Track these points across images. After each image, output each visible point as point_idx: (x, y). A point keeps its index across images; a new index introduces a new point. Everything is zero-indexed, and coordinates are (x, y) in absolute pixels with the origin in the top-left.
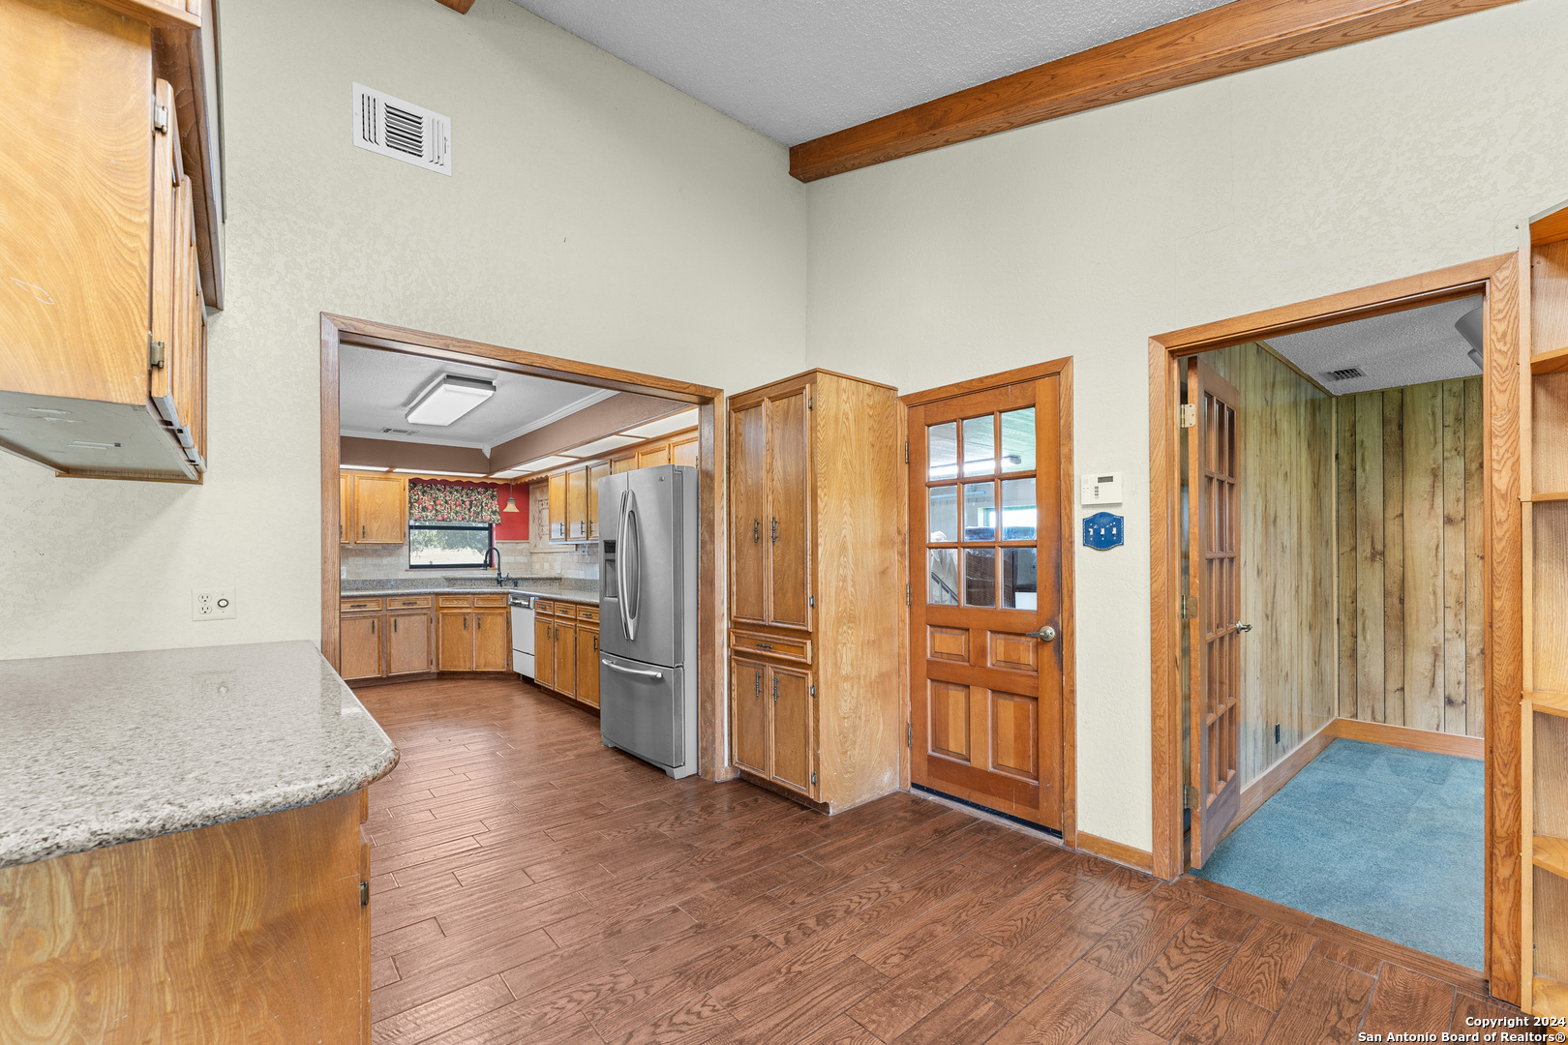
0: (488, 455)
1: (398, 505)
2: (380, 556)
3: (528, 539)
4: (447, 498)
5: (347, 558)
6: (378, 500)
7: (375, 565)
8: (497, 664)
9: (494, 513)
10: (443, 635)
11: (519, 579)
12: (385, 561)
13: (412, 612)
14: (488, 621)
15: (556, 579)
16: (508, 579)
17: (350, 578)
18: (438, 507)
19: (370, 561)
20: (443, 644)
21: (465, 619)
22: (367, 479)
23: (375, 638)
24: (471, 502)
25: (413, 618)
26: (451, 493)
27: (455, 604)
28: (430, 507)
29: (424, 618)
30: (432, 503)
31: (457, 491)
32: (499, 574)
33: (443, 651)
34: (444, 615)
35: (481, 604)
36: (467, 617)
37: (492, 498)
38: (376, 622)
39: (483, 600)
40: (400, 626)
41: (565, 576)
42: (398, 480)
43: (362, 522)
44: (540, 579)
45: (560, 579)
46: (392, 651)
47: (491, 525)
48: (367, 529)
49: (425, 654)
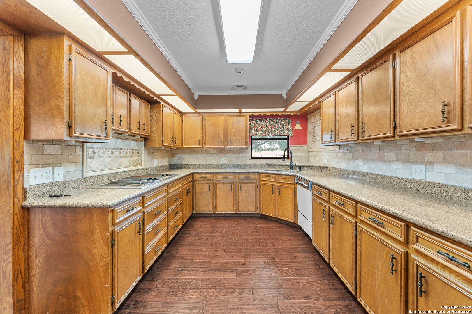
0: (285, 97)
1: (244, 128)
2: (239, 153)
3: (307, 144)
4: (267, 124)
5: (226, 154)
6: (236, 126)
7: (237, 157)
8: (289, 216)
9: (289, 131)
10: (262, 194)
11: (302, 166)
12: (241, 155)
13: (248, 182)
14: (284, 191)
15: (324, 167)
16: (296, 166)
17: (227, 163)
18: (263, 129)
19: (235, 155)
20: (262, 200)
21: (273, 188)
22: (232, 116)
23: (232, 194)
24: (278, 126)
25: (249, 185)
26: (269, 122)
27: (268, 179)
28: (260, 129)
29: (254, 185)
30: (260, 127)
31: (272, 120)
32: (291, 163)
33: (262, 203)
34: (263, 184)
35: (280, 181)
36: (274, 187)
37: (288, 123)
38: (232, 185)
39: (282, 178)
40: (243, 188)
41: (330, 166)
42: (244, 116)
43: (229, 137)
44: (314, 167)
45: (327, 167)
46: (240, 201)
47: (288, 137)
48: (232, 141)
49: (254, 204)
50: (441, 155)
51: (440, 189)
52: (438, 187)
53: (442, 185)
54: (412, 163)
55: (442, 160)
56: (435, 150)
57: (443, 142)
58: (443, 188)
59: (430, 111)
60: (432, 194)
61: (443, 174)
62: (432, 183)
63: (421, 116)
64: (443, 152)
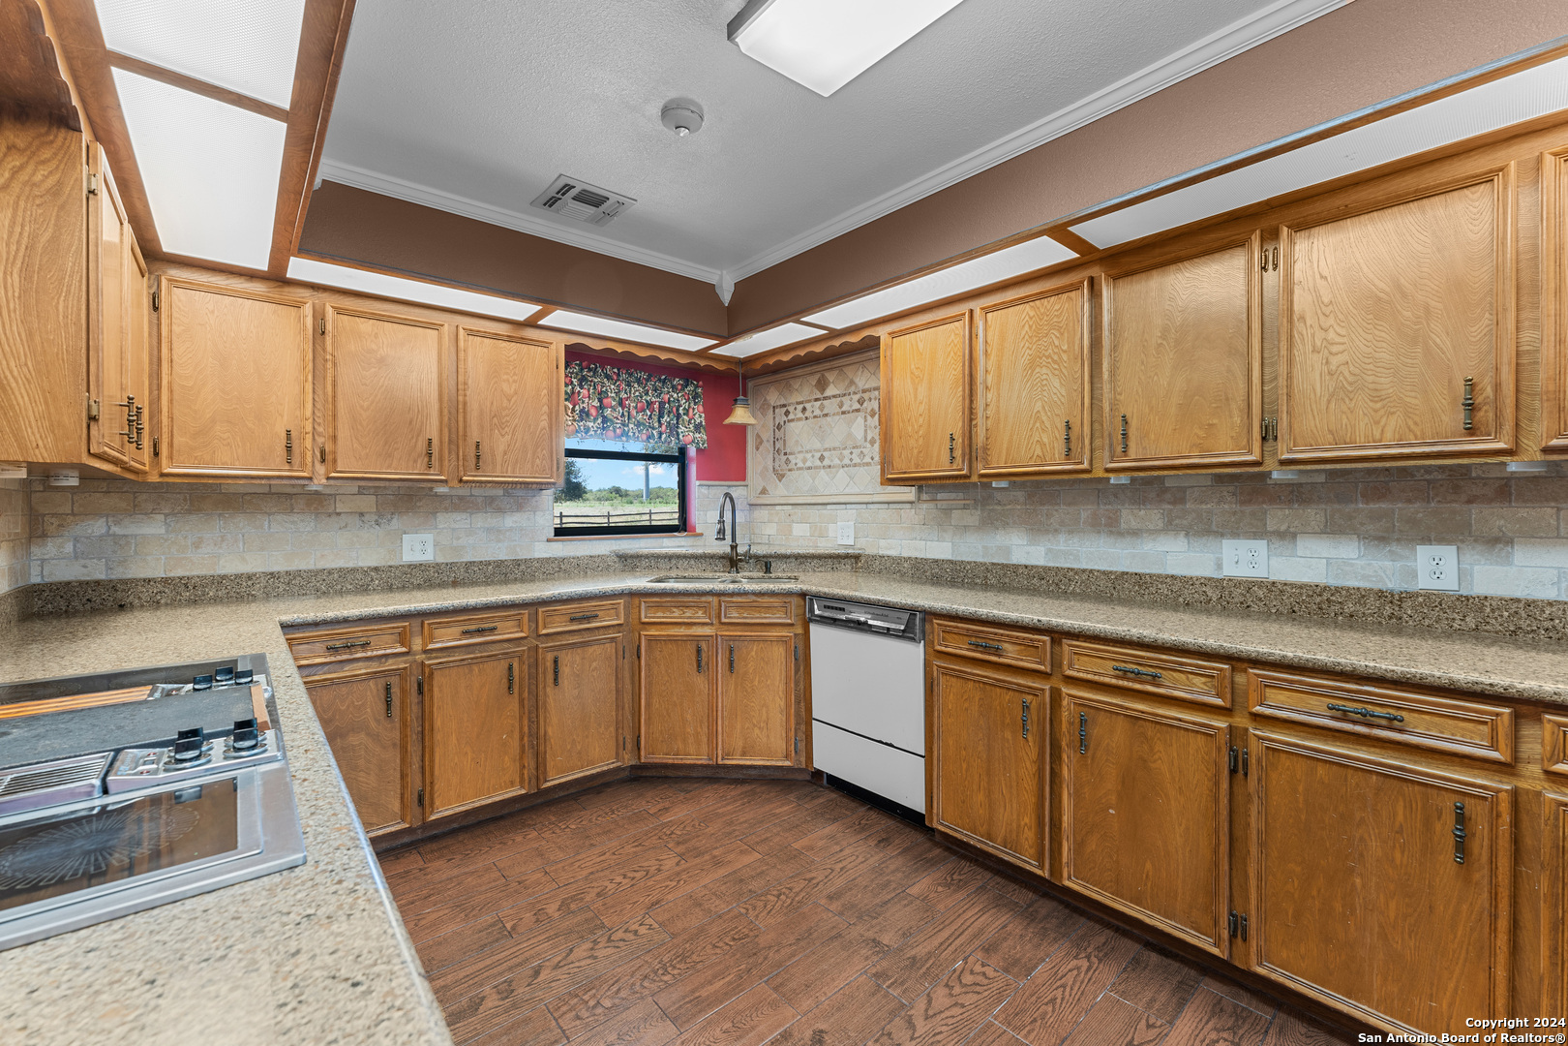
0: (726, 297)
1: (545, 400)
2: (500, 510)
3: (744, 480)
4: (623, 395)
5: (434, 514)
6: (505, 386)
7: (489, 530)
8: (770, 749)
9: (698, 428)
10: (649, 684)
11: (771, 556)
12: (511, 520)
13: (587, 638)
14: (751, 656)
15: (847, 556)
16: (749, 557)
17: (440, 560)
18: (608, 412)
19: (482, 521)
20: (648, 705)
21: (699, 651)
22: (485, 335)
23: (513, 704)
24: (662, 404)
25: (591, 650)
26: (629, 385)
27: (676, 615)
28: (593, 412)
29: (610, 648)
30: (596, 403)
31: (638, 381)
32: (734, 547)
33: (649, 719)
34: (651, 640)
35: (734, 616)
36: (704, 646)
37: (694, 398)
38: (516, 666)
39: (740, 607)
40: (565, 671)
41: (871, 551)
42: (545, 345)
43: (474, 435)
44: (813, 557)
45: (857, 557)
46: (550, 732)
47: (683, 451)
48: (485, 448)
49: (612, 729)
50: (1316, 514)
51: (1318, 599)
52: (1311, 593)
53: (1325, 588)
54: (1222, 535)
55: (1322, 527)
56: (1297, 501)
57: (1322, 483)
58: (1326, 596)
59: (1408, 400)
60: (1294, 611)
61: (1325, 560)
62: (1293, 585)
63: (1376, 411)
64: (1324, 506)
